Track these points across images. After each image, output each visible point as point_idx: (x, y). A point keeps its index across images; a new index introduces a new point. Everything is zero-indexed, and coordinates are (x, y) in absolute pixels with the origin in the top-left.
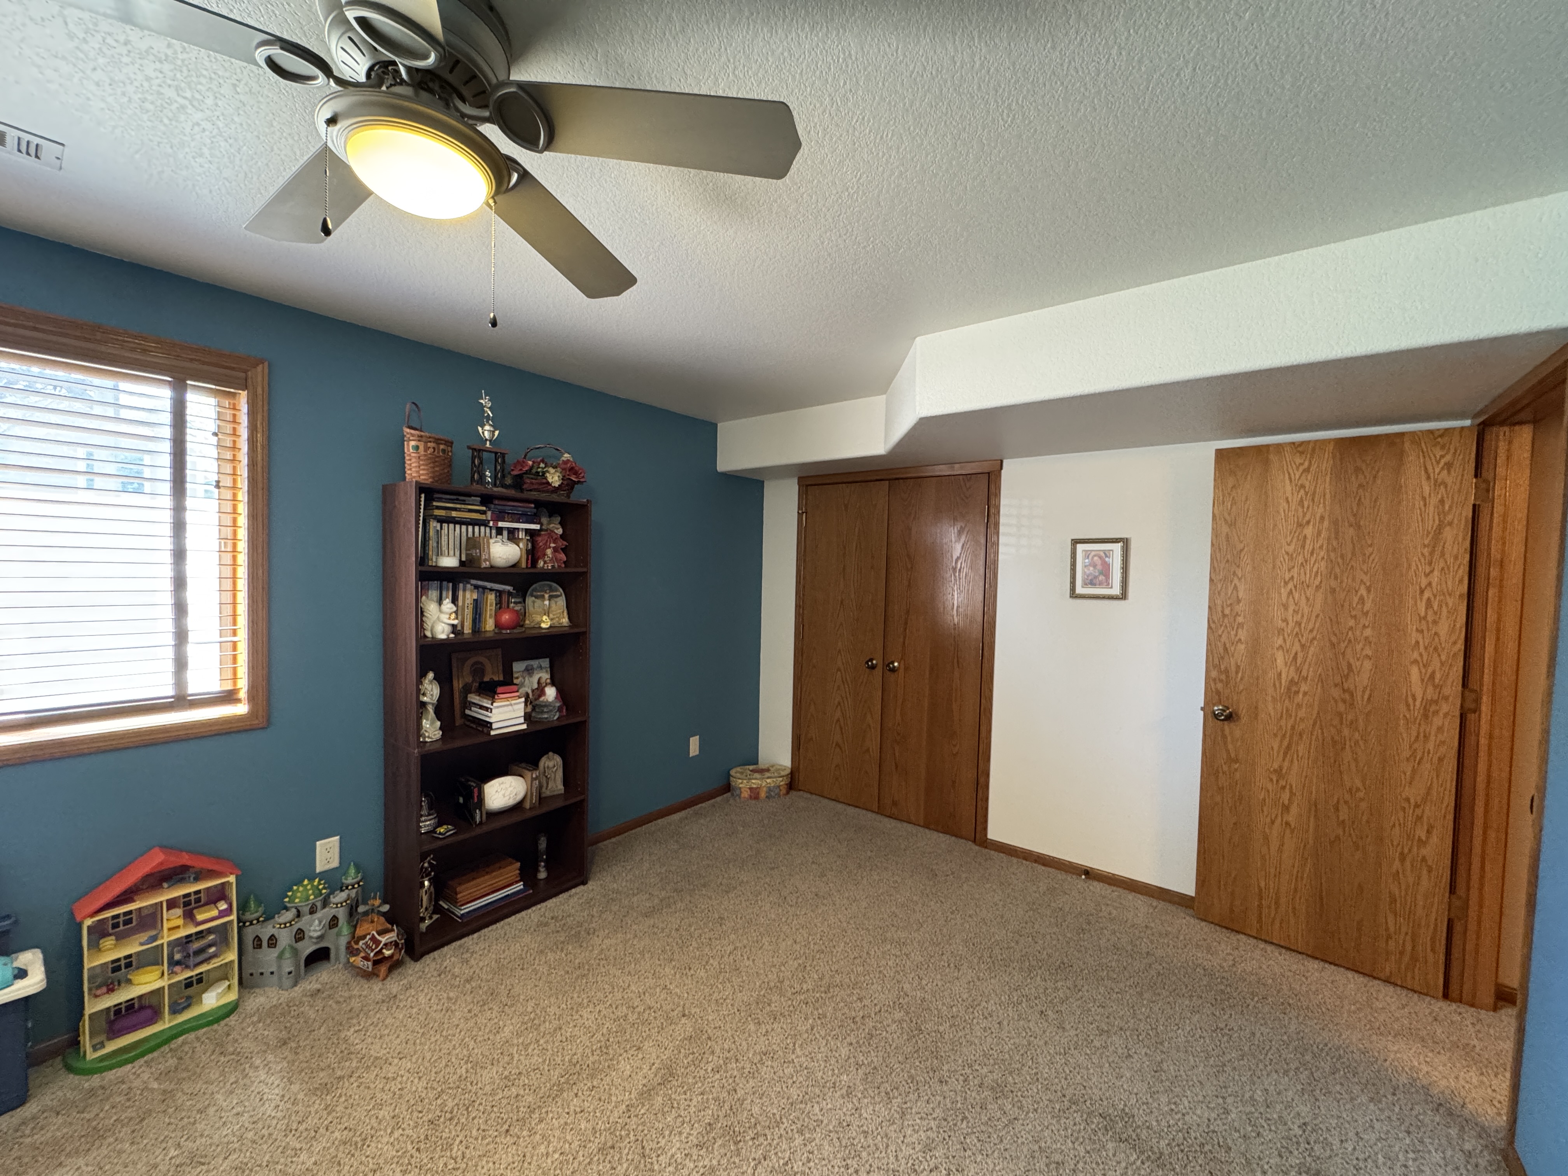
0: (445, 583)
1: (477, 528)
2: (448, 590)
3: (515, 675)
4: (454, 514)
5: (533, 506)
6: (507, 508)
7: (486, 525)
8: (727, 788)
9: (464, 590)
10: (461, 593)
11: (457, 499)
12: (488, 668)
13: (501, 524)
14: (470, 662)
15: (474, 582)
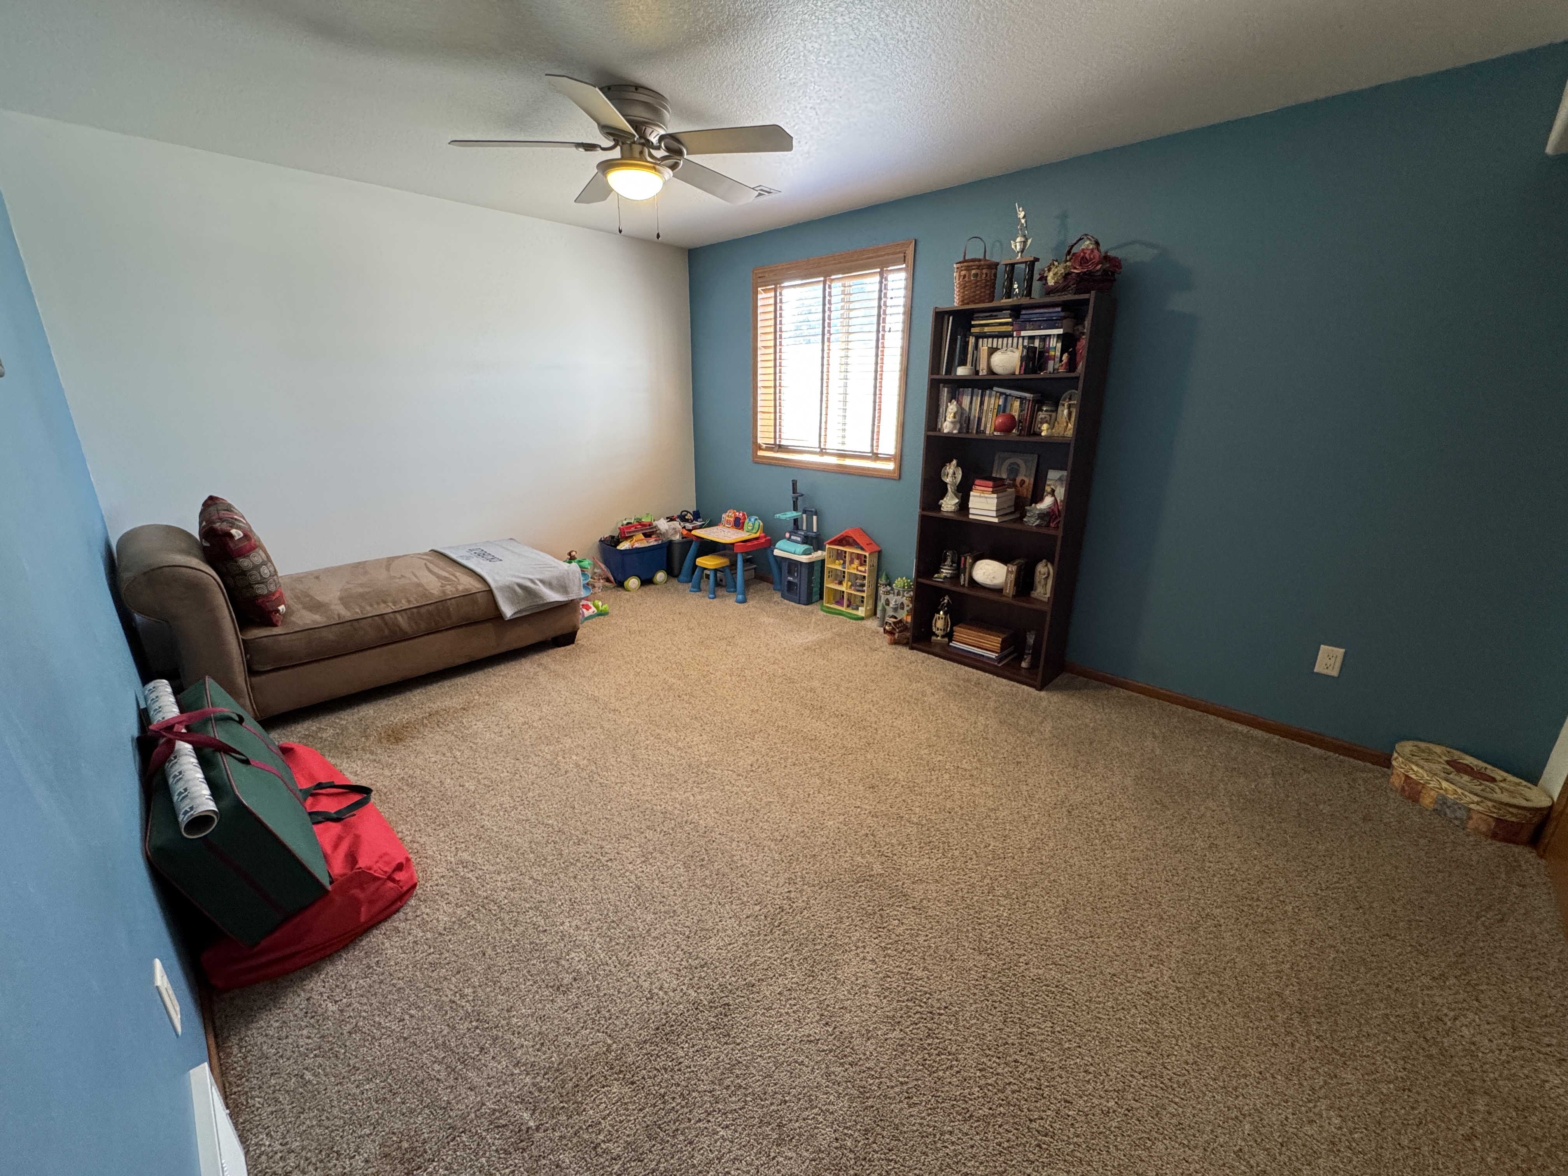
0: (976, 390)
1: (1000, 340)
2: (977, 396)
3: (1048, 482)
4: (986, 329)
5: (1059, 309)
6: (1033, 316)
7: (1012, 336)
8: (1386, 762)
9: (990, 396)
10: (987, 399)
11: (991, 316)
12: (1023, 469)
13: (1023, 333)
14: (1008, 462)
15: (995, 389)
